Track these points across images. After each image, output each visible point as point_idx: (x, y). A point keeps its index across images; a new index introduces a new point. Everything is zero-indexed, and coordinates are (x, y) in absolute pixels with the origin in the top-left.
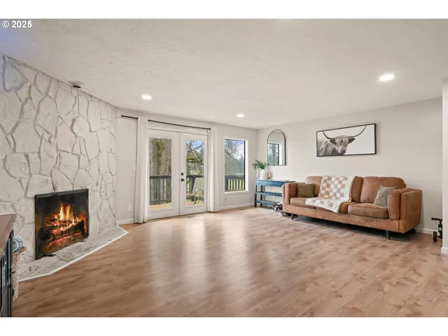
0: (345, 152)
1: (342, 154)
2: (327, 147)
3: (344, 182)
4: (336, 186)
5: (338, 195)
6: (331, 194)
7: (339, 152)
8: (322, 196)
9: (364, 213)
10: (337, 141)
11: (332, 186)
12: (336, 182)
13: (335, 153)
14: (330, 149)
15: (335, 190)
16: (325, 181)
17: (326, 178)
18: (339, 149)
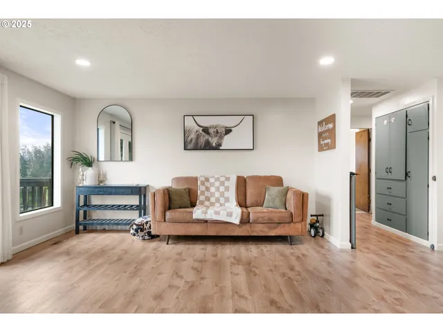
0: (220, 145)
1: (217, 148)
2: (198, 137)
3: (227, 184)
4: (218, 189)
5: (222, 200)
6: (213, 200)
7: (214, 145)
8: (202, 203)
9: (269, 219)
10: (211, 131)
11: (213, 189)
12: (217, 184)
13: (208, 147)
14: (202, 140)
15: (217, 195)
16: (203, 183)
17: (203, 179)
18: (214, 141)
